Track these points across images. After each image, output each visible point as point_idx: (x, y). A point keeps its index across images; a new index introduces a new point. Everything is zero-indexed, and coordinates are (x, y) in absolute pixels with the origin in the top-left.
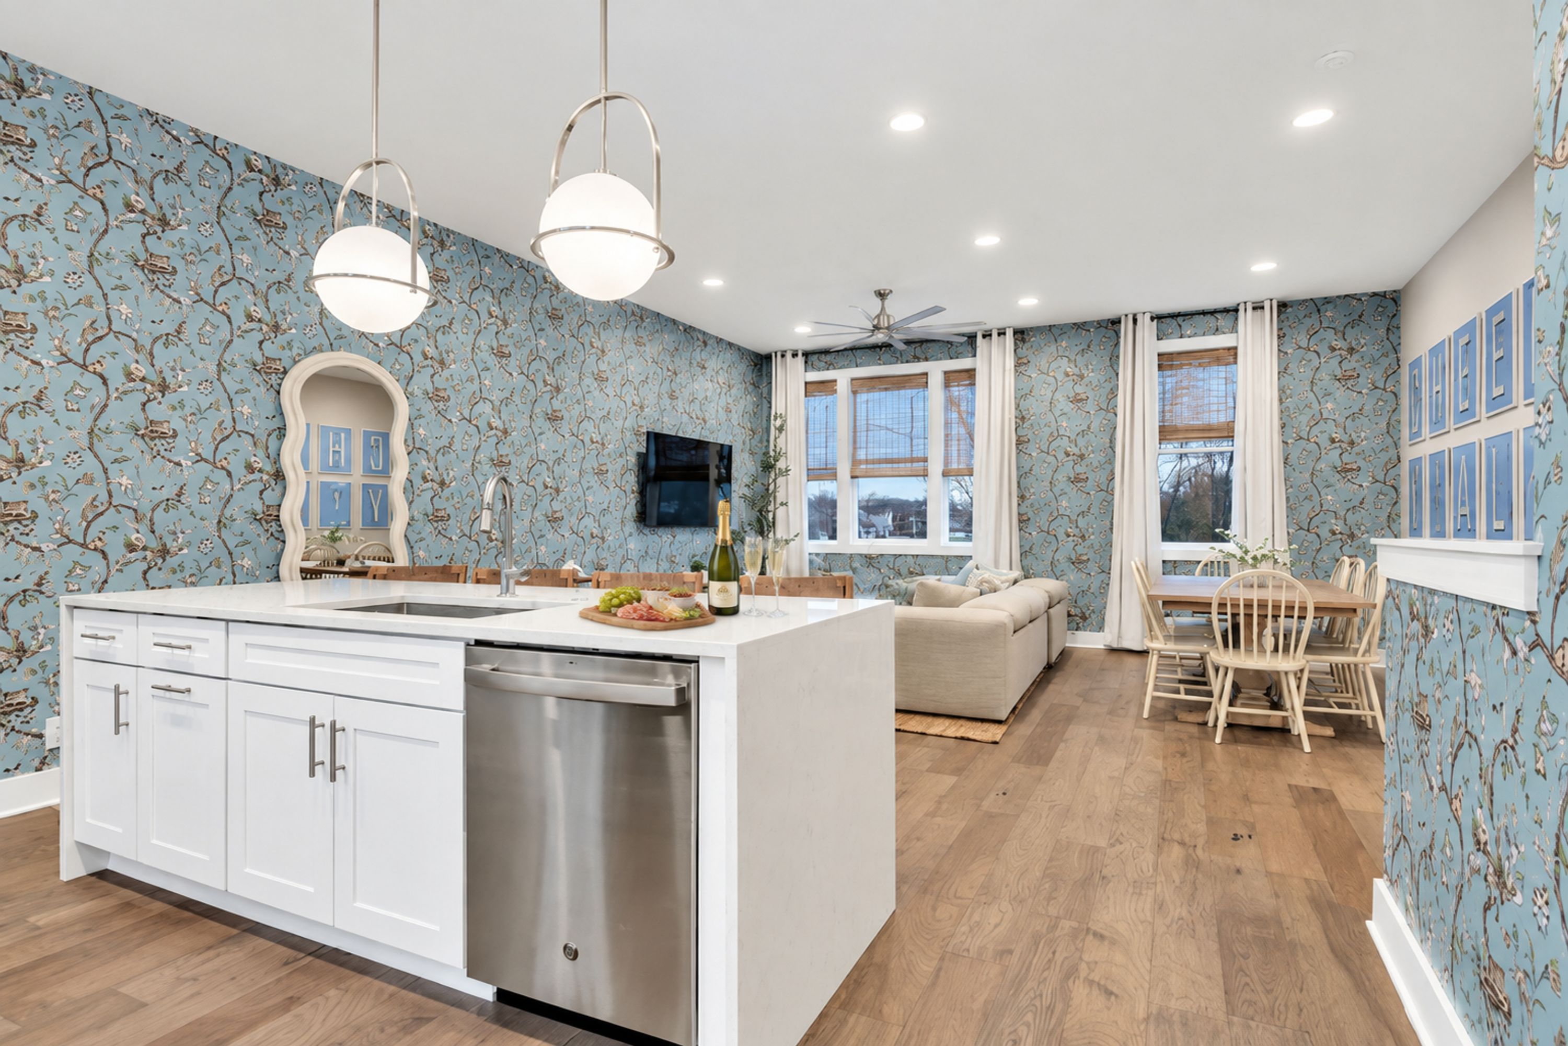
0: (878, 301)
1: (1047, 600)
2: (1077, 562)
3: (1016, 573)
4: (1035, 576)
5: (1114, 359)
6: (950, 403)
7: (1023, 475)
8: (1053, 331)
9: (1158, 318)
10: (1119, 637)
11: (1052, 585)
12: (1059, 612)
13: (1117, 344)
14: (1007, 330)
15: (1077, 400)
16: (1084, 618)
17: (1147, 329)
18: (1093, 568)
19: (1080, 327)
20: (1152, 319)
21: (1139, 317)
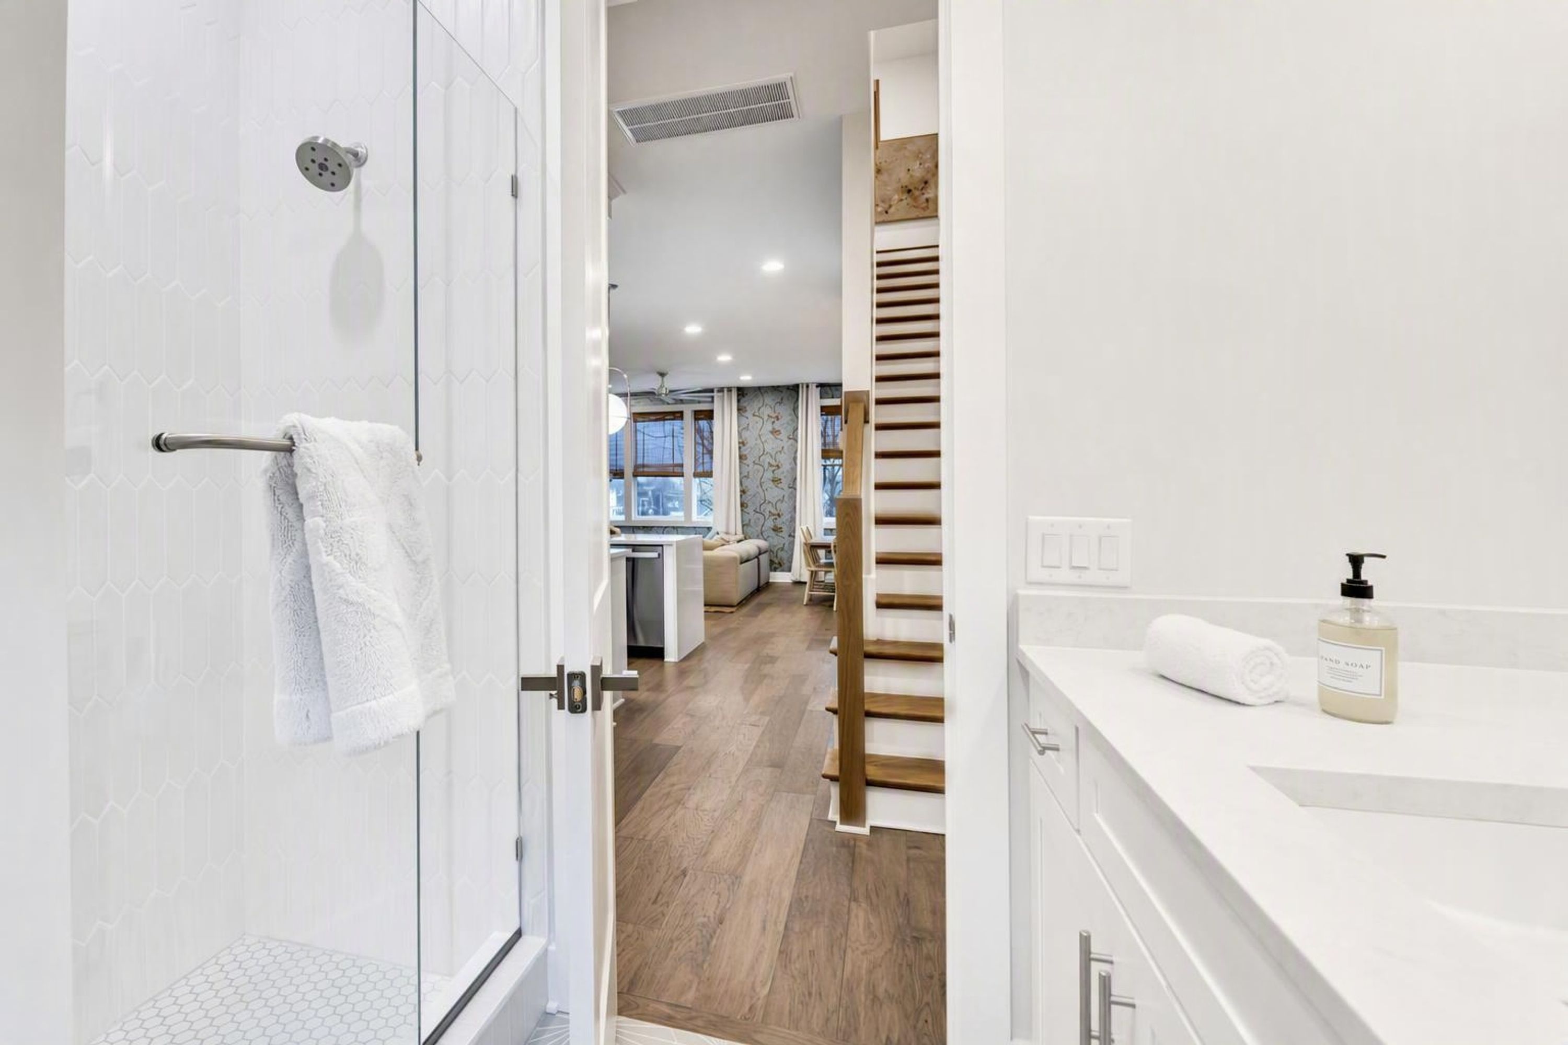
0: (660, 378)
1: (758, 551)
2: (776, 529)
3: (741, 536)
4: (750, 538)
5: (795, 409)
6: (698, 431)
7: (743, 477)
8: (760, 390)
9: (821, 386)
10: (800, 575)
11: (762, 543)
12: (764, 559)
13: (797, 400)
14: (733, 389)
15: (774, 432)
16: (780, 564)
17: (815, 393)
18: (785, 534)
19: (776, 389)
20: (817, 387)
21: (810, 385)
